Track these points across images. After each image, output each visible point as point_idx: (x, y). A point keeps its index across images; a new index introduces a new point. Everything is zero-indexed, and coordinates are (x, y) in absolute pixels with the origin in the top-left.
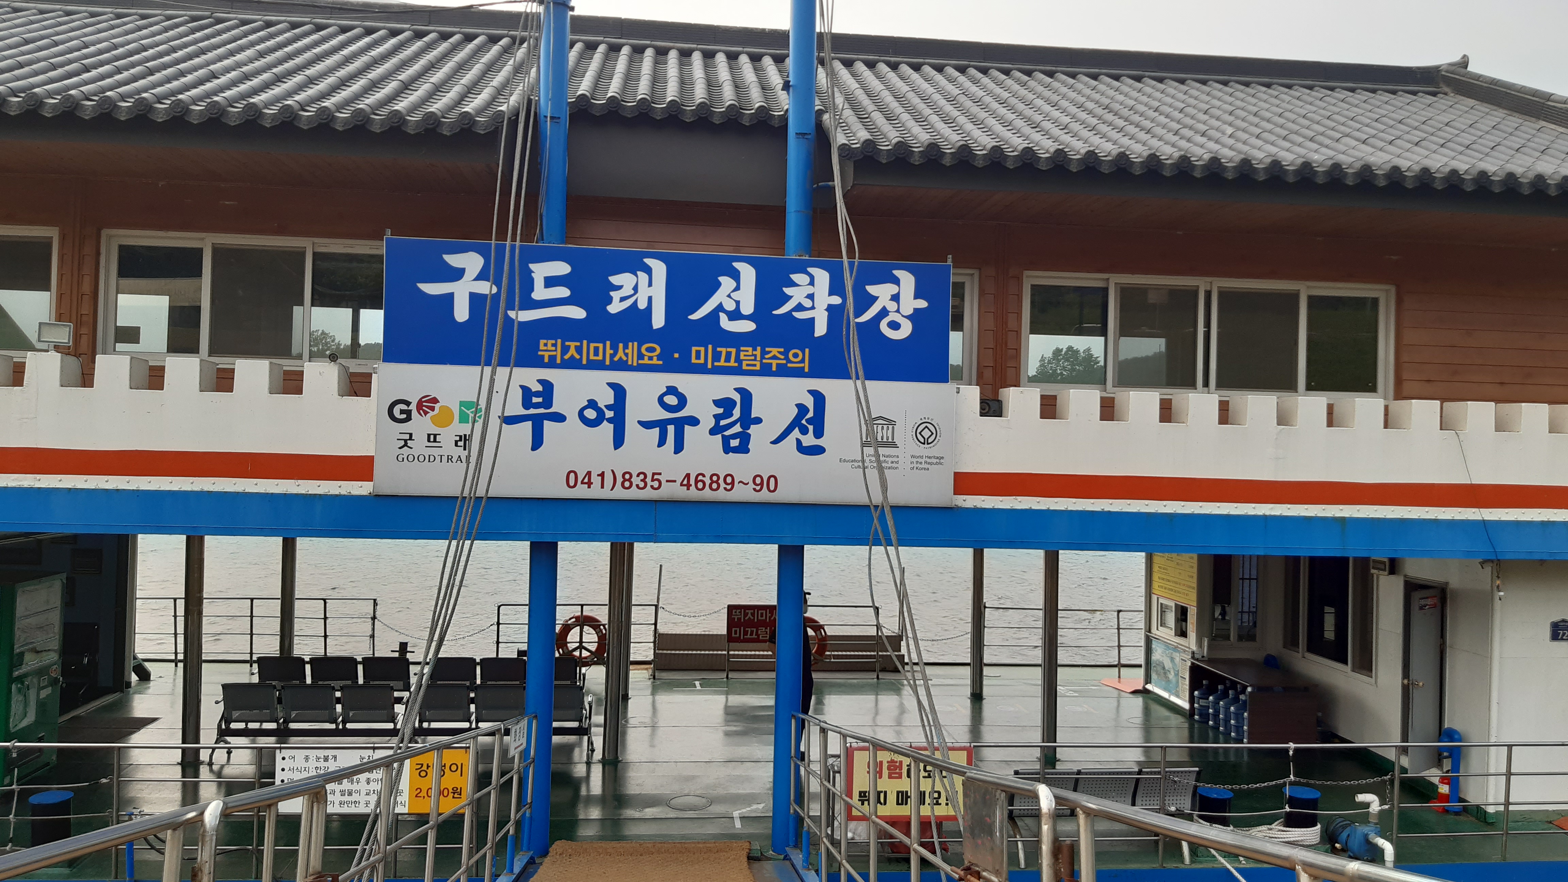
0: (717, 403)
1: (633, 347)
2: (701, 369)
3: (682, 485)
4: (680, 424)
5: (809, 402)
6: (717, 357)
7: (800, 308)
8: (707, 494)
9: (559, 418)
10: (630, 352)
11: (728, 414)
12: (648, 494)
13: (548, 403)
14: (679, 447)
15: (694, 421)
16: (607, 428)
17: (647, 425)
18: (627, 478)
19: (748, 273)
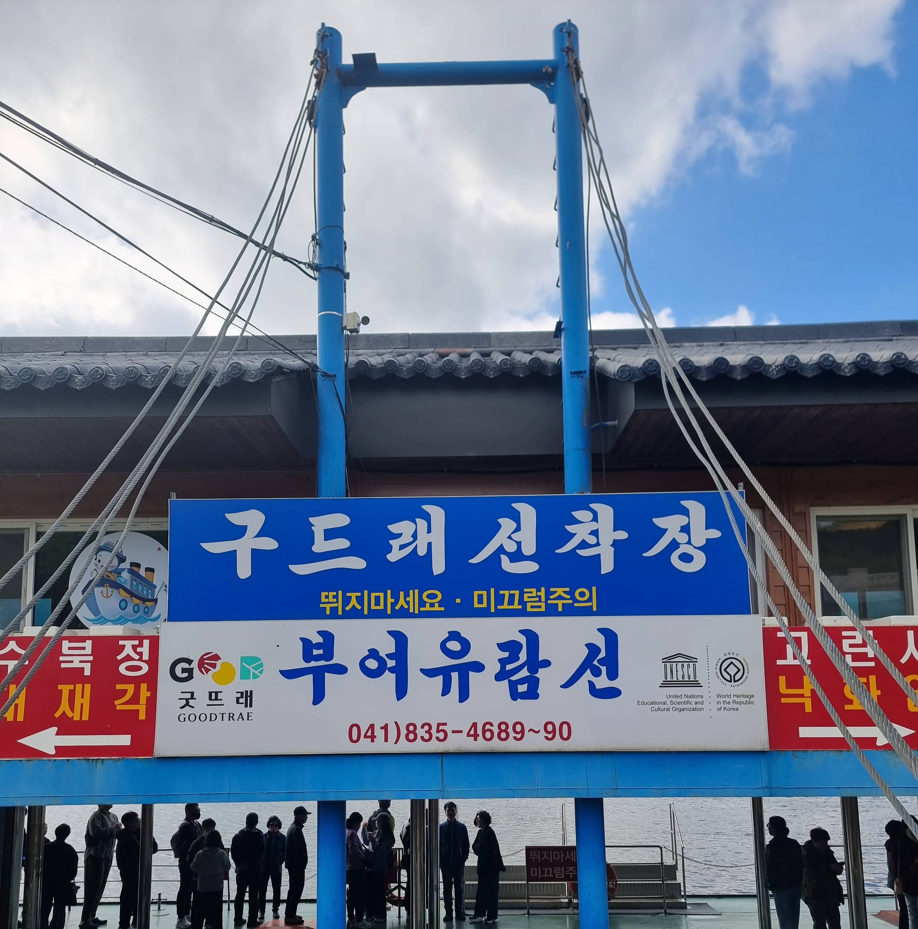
0: (502, 647)
1: (414, 594)
2: (485, 613)
3: (468, 735)
4: (465, 671)
5: (600, 641)
6: (499, 600)
7: (584, 545)
8: (496, 745)
9: (341, 670)
10: (410, 599)
11: (514, 657)
12: (434, 746)
13: (329, 654)
14: (464, 695)
15: (478, 667)
16: (389, 678)
17: (430, 673)
18: (411, 729)
19: (528, 513)
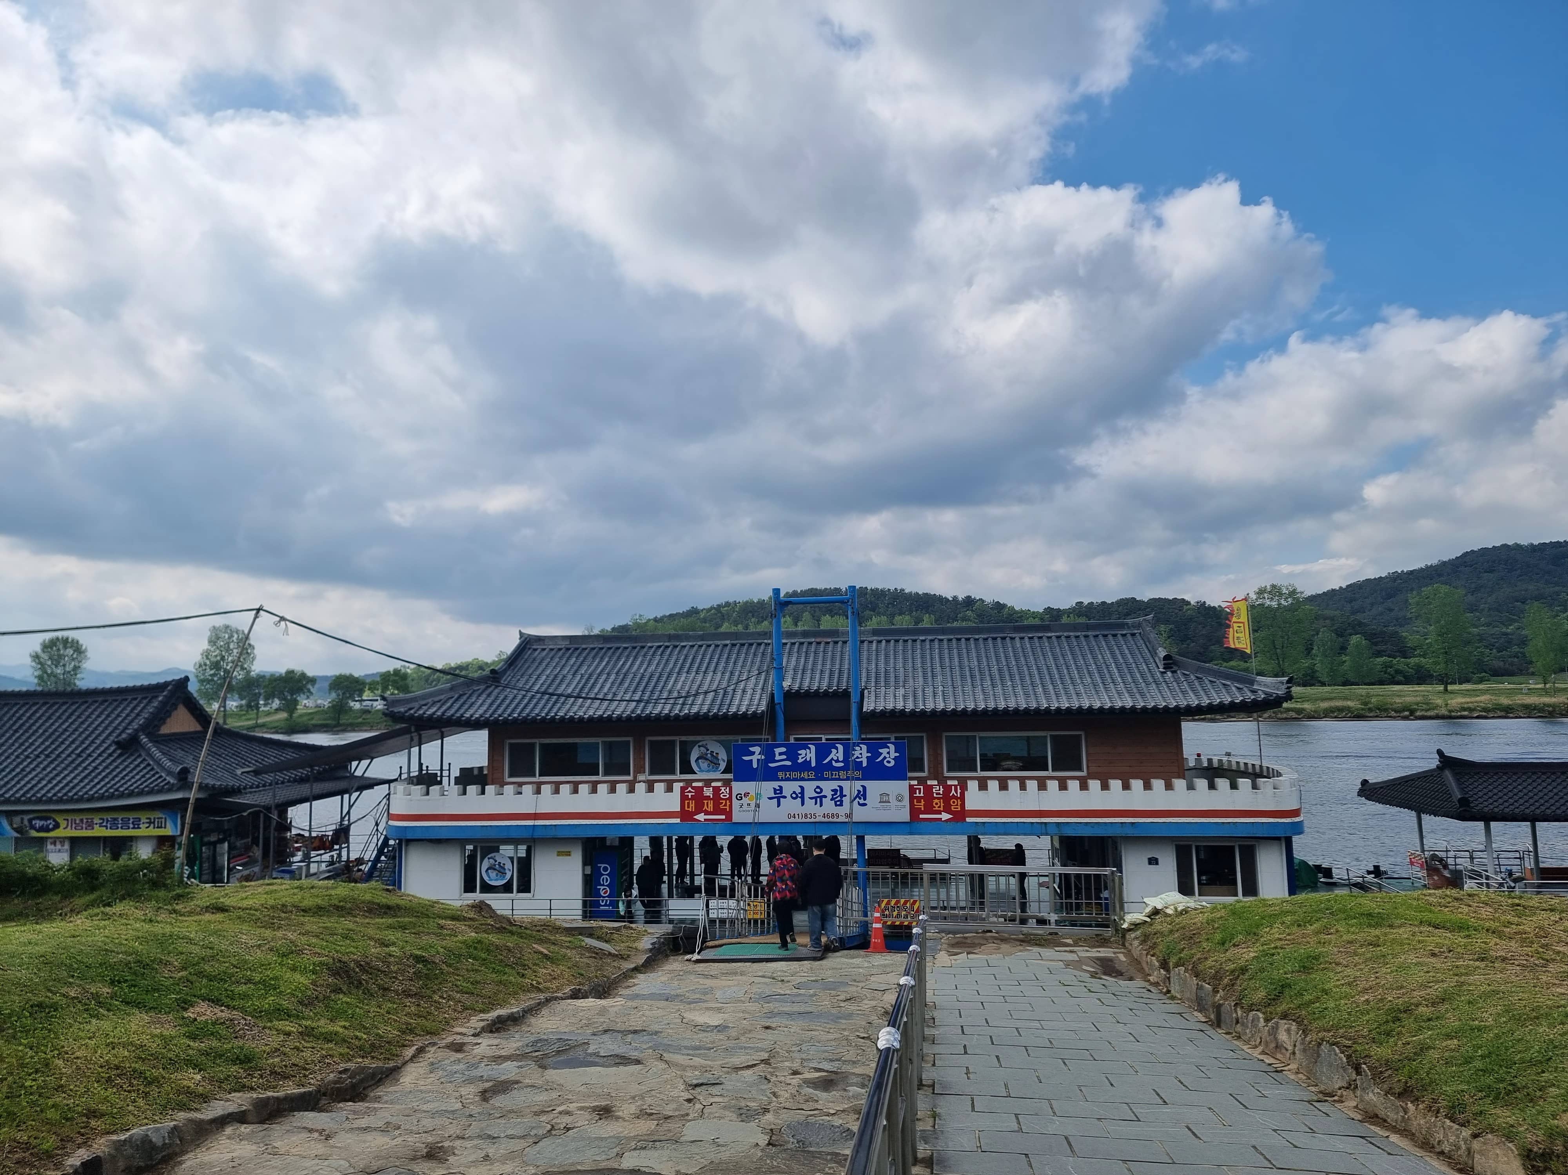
0: (832, 790)
1: (806, 773)
2: (827, 779)
3: (823, 817)
4: (821, 798)
5: (861, 789)
6: (832, 775)
7: (858, 758)
8: (831, 820)
9: (785, 797)
10: (805, 775)
11: (836, 794)
12: (812, 820)
13: (781, 793)
14: (821, 805)
15: (825, 797)
16: (799, 800)
17: (811, 798)
18: (806, 815)
19: (840, 747)
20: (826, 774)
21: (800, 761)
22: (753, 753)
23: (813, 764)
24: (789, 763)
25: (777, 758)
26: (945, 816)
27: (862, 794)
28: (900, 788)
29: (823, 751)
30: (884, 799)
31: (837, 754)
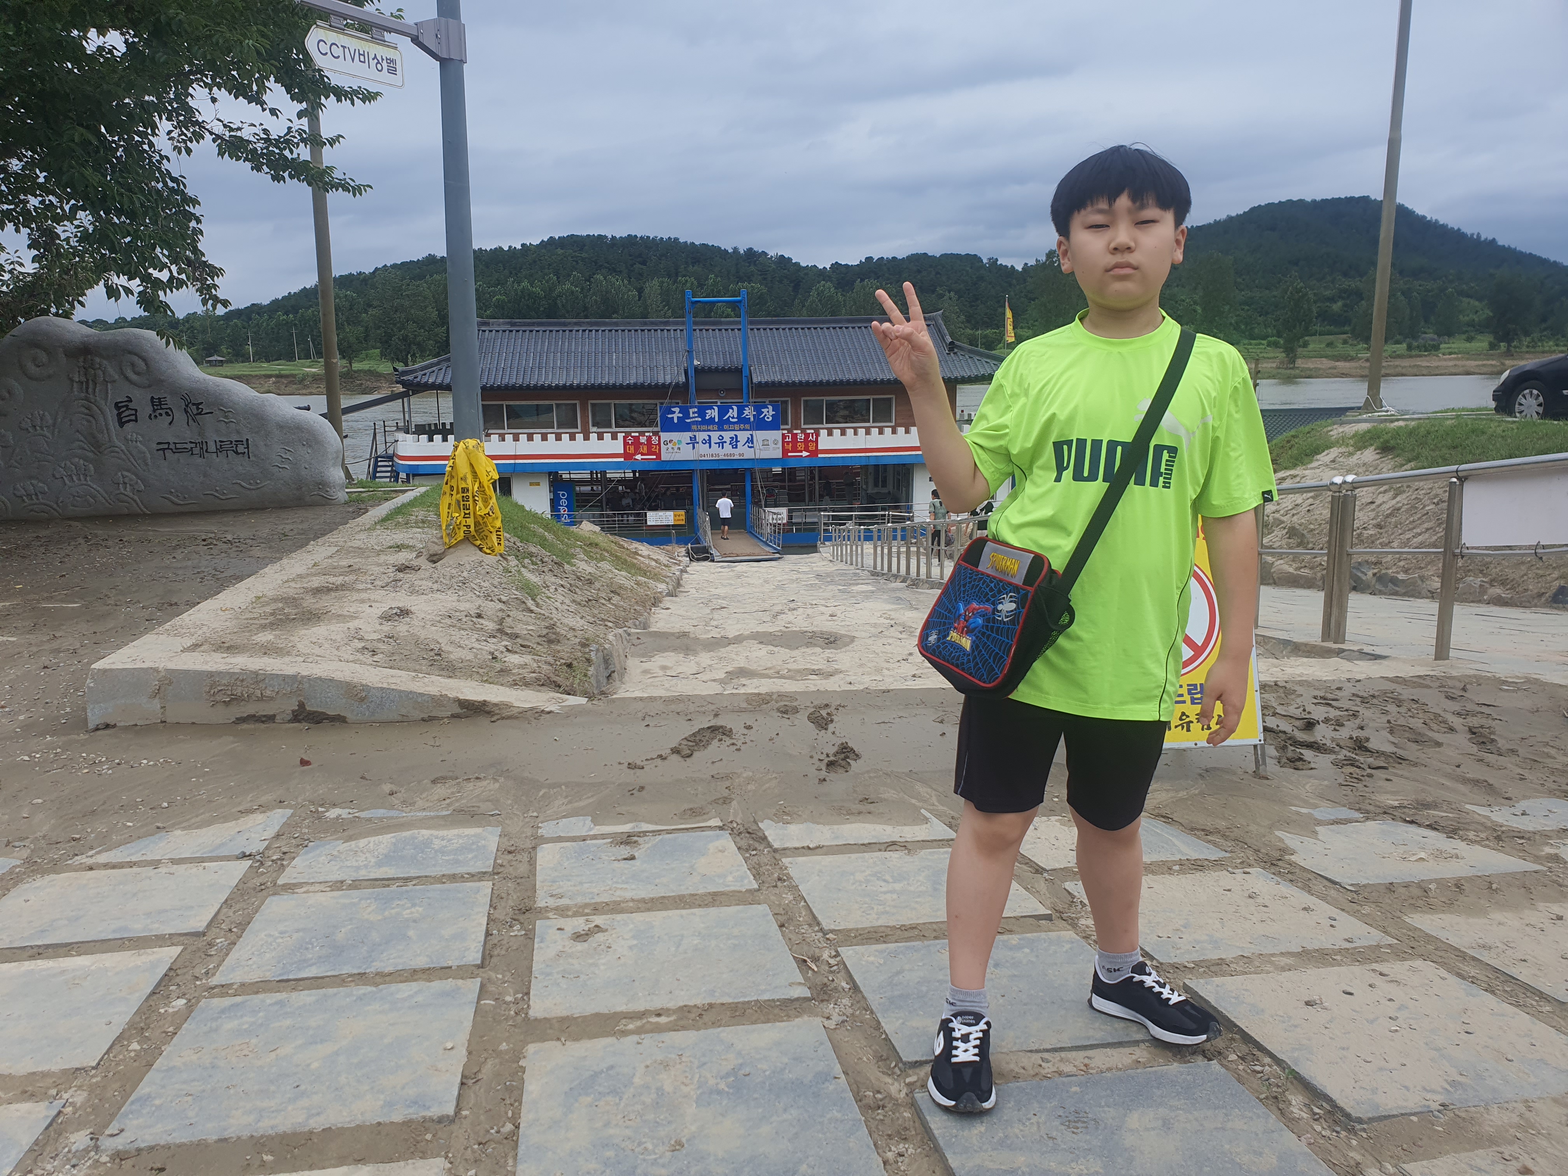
0: (730, 438)
2: (726, 430)
5: (750, 436)
6: (730, 427)
7: (747, 415)
16: (708, 445)
19: (735, 408)
20: (726, 427)
21: (707, 418)
22: (674, 412)
23: (717, 420)
24: (700, 419)
25: (691, 415)
26: (805, 454)
27: (750, 440)
28: (777, 435)
29: (723, 411)
30: (765, 442)
31: (733, 413)
